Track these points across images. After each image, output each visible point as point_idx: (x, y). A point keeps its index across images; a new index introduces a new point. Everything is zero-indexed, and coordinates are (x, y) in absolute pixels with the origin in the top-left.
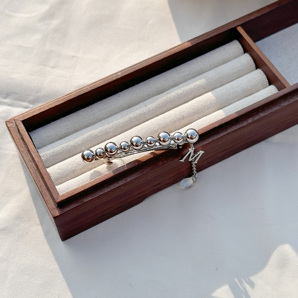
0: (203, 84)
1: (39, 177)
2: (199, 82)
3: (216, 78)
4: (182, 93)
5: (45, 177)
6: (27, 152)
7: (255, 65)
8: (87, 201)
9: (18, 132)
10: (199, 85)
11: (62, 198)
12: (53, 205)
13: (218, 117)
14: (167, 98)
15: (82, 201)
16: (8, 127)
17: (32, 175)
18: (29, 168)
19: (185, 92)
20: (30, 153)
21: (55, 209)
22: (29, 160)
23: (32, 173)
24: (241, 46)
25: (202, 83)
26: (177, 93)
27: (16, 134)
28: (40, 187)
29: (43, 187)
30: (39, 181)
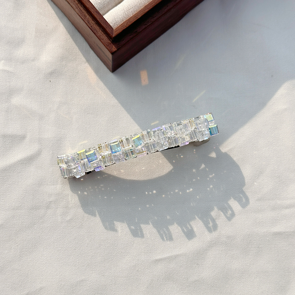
1: (83, 11)
5: (92, 11)
8: (141, 30)
11: (117, 32)
12: (107, 40)
15: (136, 32)
18: (70, 3)
21: (110, 44)
28: (88, 23)
29: (91, 22)
30: (85, 16)
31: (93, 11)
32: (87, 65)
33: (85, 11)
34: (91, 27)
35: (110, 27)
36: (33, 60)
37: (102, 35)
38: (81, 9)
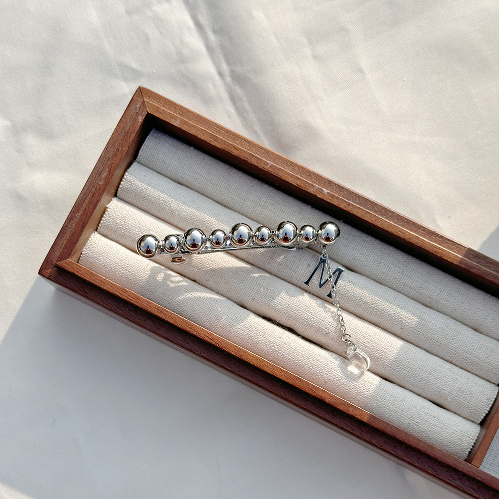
16: (132, 99)
17: (81, 194)
23: (85, 191)
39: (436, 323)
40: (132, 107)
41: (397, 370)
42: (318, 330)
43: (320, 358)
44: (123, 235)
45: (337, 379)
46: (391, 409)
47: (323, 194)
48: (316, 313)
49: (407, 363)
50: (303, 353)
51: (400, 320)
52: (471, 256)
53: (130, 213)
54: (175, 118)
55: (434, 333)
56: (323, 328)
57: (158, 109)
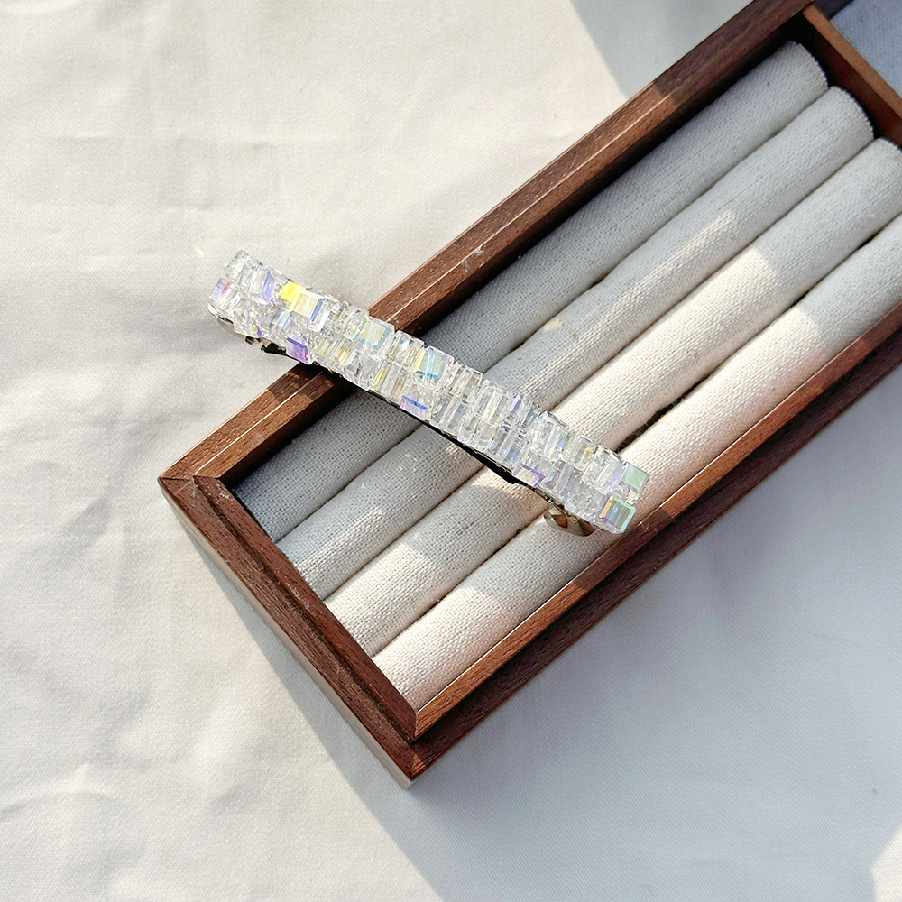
0: (731, 227)
1: (327, 653)
2: (718, 221)
3: (764, 197)
4: (672, 272)
5: (353, 659)
6: (264, 575)
7: (871, 129)
9: (211, 510)
10: (718, 231)
11: (426, 722)
12: (397, 738)
13: (801, 339)
14: (633, 296)
16: (176, 499)
17: (303, 653)
18: (287, 630)
19: (681, 266)
20: (275, 579)
22: (278, 603)
23: (302, 643)
24: (817, 64)
25: (727, 222)
26: (659, 275)
27: (211, 520)
28: (342, 687)
29: (350, 687)
30: (332, 667)
31: (356, 659)
32: (331, 767)
33: (331, 654)
34: (351, 699)
35: (404, 706)
36: (175, 760)
37: (381, 724)
38: (320, 647)
39: (746, 184)
40: (191, 504)
41: (797, 273)
42: (684, 366)
43: (733, 382)
44: (396, 616)
45: (777, 369)
46: (856, 308)
47: (480, 257)
48: (657, 358)
49: (793, 253)
50: (714, 404)
51: (720, 234)
52: (670, 83)
53: (362, 589)
54: (250, 437)
55: (761, 193)
56: (685, 357)
57: (221, 461)
